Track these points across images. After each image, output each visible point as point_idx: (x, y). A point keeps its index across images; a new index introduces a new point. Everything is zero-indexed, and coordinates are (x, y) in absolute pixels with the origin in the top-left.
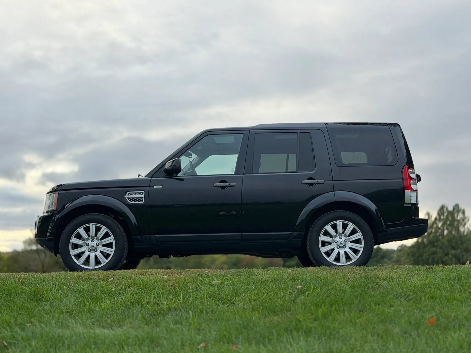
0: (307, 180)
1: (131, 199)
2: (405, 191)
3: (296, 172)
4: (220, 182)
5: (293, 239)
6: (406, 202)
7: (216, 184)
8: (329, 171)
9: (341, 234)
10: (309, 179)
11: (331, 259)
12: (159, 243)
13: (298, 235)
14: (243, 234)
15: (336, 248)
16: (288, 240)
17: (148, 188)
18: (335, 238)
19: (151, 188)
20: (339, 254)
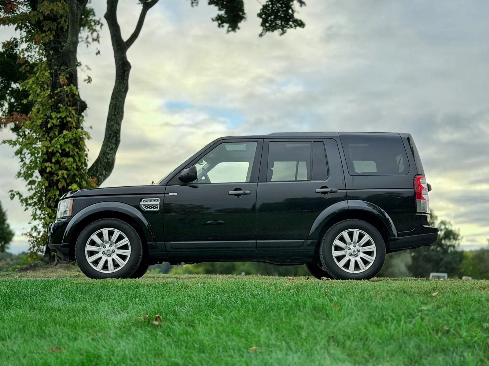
1: (146, 206)
2: (417, 200)
3: (310, 181)
4: (235, 190)
5: (307, 247)
7: (231, 192)
9: (355, 243)
10: (322, 188)
11: (341, 264)
12: (174, 250)
13: (312, 243)
14: (257, 241)
15: (347, 255)
16: (301, 248)
17: (163, 195)
18: (349, 245)
19: (166, 195)
20: (349, 261)
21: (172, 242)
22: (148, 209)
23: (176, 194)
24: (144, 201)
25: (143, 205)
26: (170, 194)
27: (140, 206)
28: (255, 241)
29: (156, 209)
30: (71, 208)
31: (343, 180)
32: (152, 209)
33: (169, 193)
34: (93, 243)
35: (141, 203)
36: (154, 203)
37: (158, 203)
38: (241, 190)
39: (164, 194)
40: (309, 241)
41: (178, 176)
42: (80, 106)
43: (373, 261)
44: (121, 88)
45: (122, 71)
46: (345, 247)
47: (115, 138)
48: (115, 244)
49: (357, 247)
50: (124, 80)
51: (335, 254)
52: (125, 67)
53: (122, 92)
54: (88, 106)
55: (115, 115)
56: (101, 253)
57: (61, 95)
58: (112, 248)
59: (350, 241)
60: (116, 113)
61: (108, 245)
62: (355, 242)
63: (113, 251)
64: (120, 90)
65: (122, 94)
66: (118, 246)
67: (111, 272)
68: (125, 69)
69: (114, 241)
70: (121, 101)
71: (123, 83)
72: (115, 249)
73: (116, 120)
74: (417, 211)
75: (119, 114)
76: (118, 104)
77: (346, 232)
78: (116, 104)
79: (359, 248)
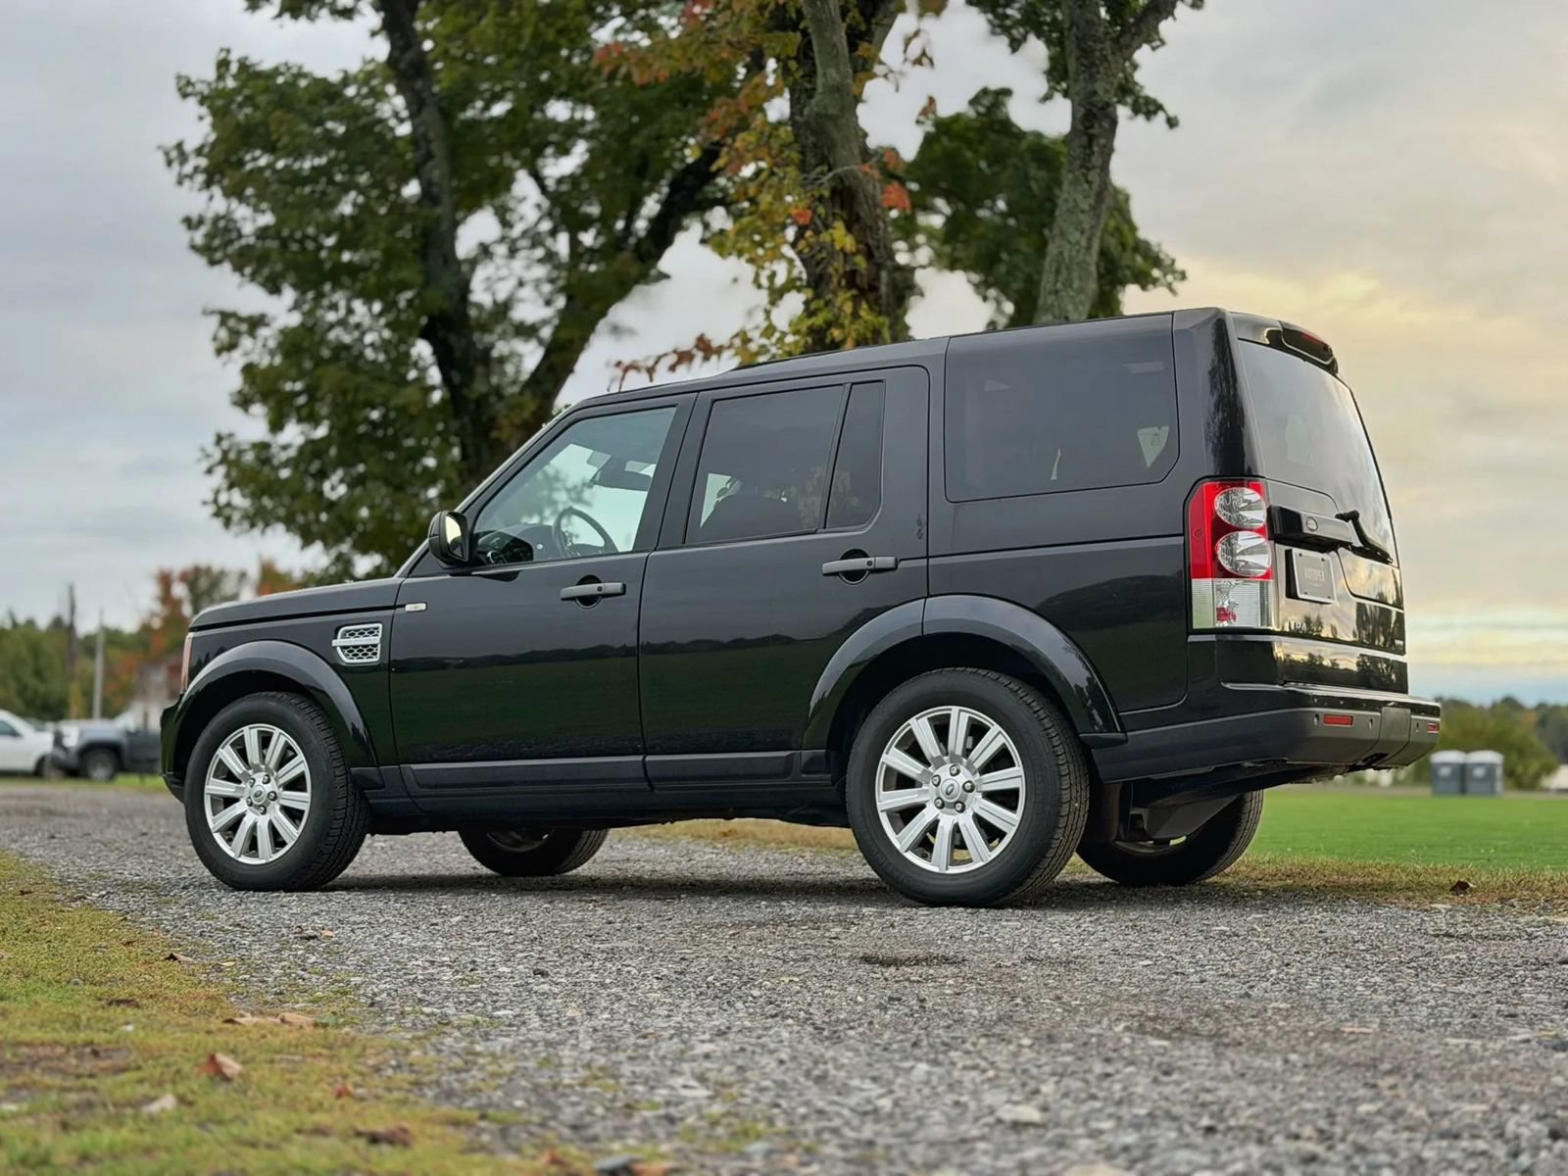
0: (843, 558)
1: (350, 651)
2: (1195, 582)
3: (815, 533)
4: (582, 582)
5: (805, 776)
6: (1196, 626)
7: (567, 591)
8: (919, 523)
9: (955, 760)
10: (848, 555)
11: (904, 839)
12: (427, 791)
13: (812, 760)
14: (648, 758)
15: (928, 805)
16: (788, 780)
17: (391, 612)
18: (936, 767)
19: (399, 610)
20: (933, 828)
21: (415, 767)
22: (355, 661)
23: (422, 606)
24: (343, 635)
25: (343, 648)
26: (409, 608)
27: (334, 652)
28: (639, 758)
29: (373, 659)
32: (365, 660)
33: (403, 606)
34: (223, 772)
35: (335, 643)
36: (370, 640)
37: (376, 640)
38: (596, 580)
39: (394, 607)
40: (806, 754)
43: (1015, 829)
44: (1079, 197)
45: (1085, 139)
46: (922, 776)
48: (275, 774)
49: (964, 775)
50: (1088, 169)
51: (887, 800)
52: (1092, 127)
53: (1083, 212)
55: (1056, 292)
56: (242, 801)
58: (268, 787)
59: (939, 753)
60: (1059, 285)
61: (260, 777)
62: (954, 754)
63: (273, 797)
64: (1076, 206)
65: (1082, 217)
66: (284, 781)
67: (264, 861)
68: (1092, 131)
69: (273, 765)
70: (1078, 243)
71: (1088, 182)
72: (275, 789)
73: (1060, 308)
74: (1195, 627)
75: (1071, 286)
76: (1066, 255)
77: (925, 719)
78: (1061, 253)
79: (971, 779)
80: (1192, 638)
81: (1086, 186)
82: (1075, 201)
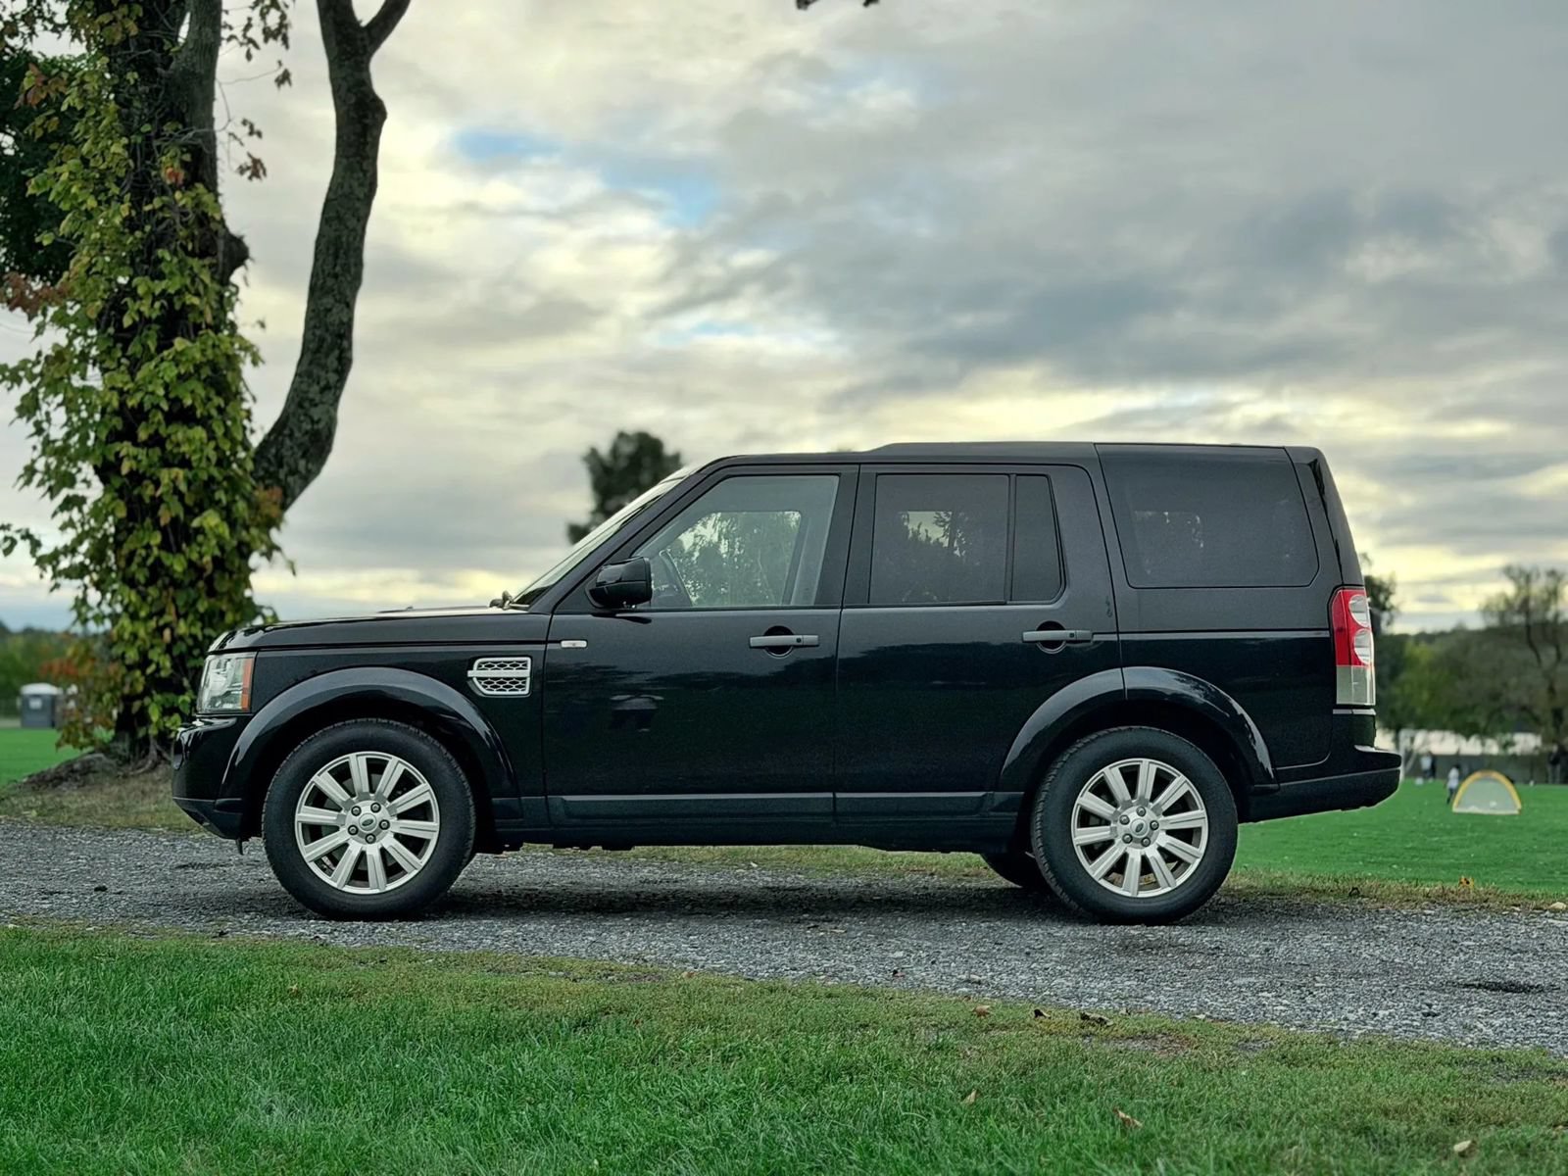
0: (1040, 629)
1: (489, 683)
2: (1338, 667)
3: (1005, 604)
4: (768, 633)
5: (992, 814)
7: (756, 641)
8: (1107, 603)
9: (1143, 803)
10: (1044, 627)
11: (1097, 869)
12: (574, 821)
13: (1007, 802)
14: (839, 795)
15: (1118, 841)
16: (975, 817)
17: (541, 647)
18: (1125, 809)
19: (550, 646)
20: (1123, 860)
21: (568, 798)
22: (495, 692)
23: (583, 644)
24: (479, 666)
25: (479, 679)
26: (565, 644)
27: (469, 683)
28: (830, 795)
29: (520, 692)
30: (248, 685)
31: (1109, 604)
32: (507, 692)
33: (559, 642)
34: (319, 799)
35: (470, 673)
36: (514, 673)
37: (526, 673)
38: (788, 632)
39: (546, 642)
40: (1000, 796)
41: (589, 585)
42: (225, 254)
43: (1198, 861)
44: (355, 184)
45: (358, 128)
46: (1112, 815)
47: (336, 352)
48: (388, 804)
49: (1150, 816)
51: (1082, 836)
52: (366, 117)
53: (358, 199)
54: (252, 253)
55: (336, 276)
56: (343, 829)
57: (164, 219)
58: (379, 816)
59: (1128, 797)
60: (338, 269)
61: (366, 808)
62: (1142, 798)
63: (384, 826)
64: (352, 193)
65: (358, 205)
66: (400, 810)
67: (377, 891)
68: (367, 121)
69: (387, 794)
70: (354, 230)
71: (362, 170)
72: (388, 818)
73: (340, 293)
74: (1338, 702)
75: (349, 272)
76: (344, 239)
77: (1117, 768)
78: (339, 237)
79: (1155, 818)
80: (1335, 712)
81: (361, 175)
82: (351, 187)
